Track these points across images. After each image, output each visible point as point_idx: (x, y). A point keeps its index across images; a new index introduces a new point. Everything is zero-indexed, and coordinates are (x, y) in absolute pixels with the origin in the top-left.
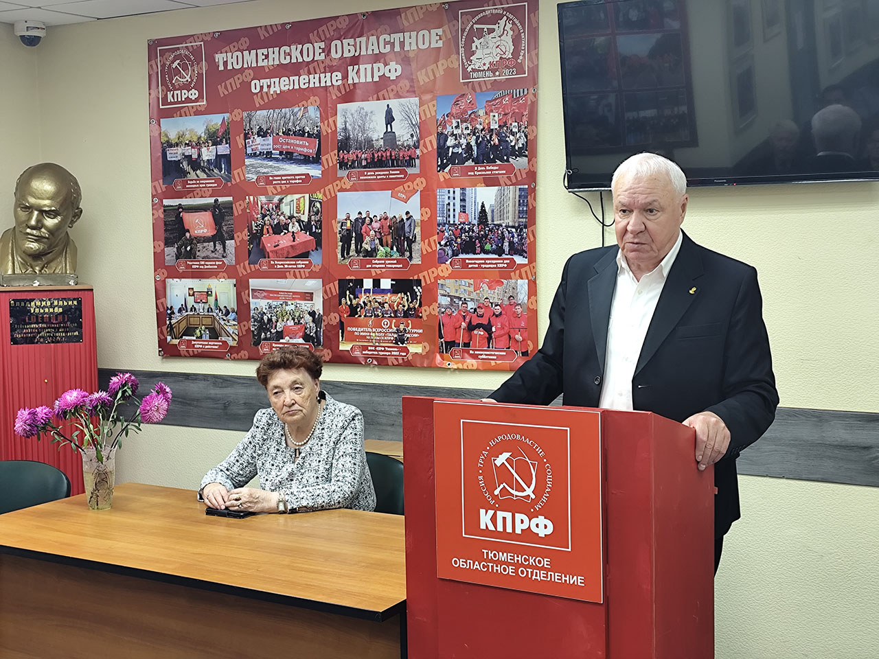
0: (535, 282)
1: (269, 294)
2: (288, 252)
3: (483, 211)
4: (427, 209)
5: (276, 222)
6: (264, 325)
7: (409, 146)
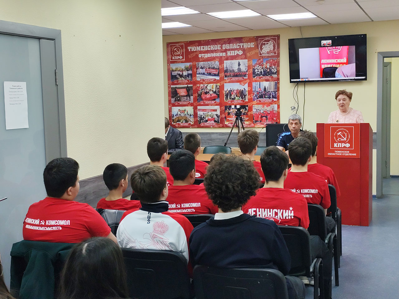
0: (279, 105)
1: (203, 110)
2: (209, 99)
3: (265, 88)
4: (250, 88)
5: (206, 91)
6: (202, 119)
7: (245, 72)
